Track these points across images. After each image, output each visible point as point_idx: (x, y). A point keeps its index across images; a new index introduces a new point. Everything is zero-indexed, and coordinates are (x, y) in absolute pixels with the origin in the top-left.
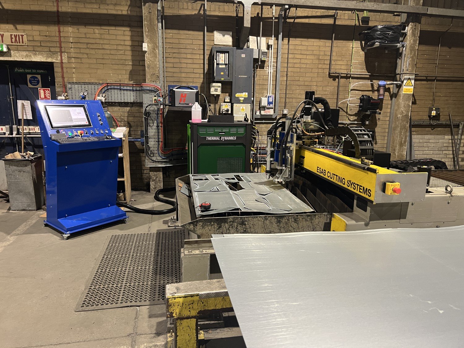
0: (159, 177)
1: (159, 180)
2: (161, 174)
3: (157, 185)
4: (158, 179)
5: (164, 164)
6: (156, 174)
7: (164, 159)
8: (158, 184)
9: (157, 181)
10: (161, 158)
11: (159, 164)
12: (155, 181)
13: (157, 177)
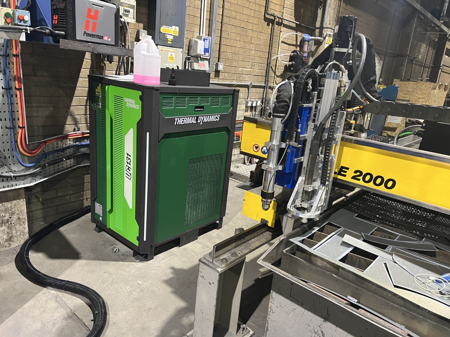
0: (17, 212)
1: (19, 218)
2: (21, 205)
3: (14, 232)
4: (15, 217)
5: (30, 179)
6: (9, 205)
7: (29, 168)
8: (17, 227)
9: (13, 222)
10: (23, 168)
11: (17, 183)
12: (8, 222)
13: (13, 214)
